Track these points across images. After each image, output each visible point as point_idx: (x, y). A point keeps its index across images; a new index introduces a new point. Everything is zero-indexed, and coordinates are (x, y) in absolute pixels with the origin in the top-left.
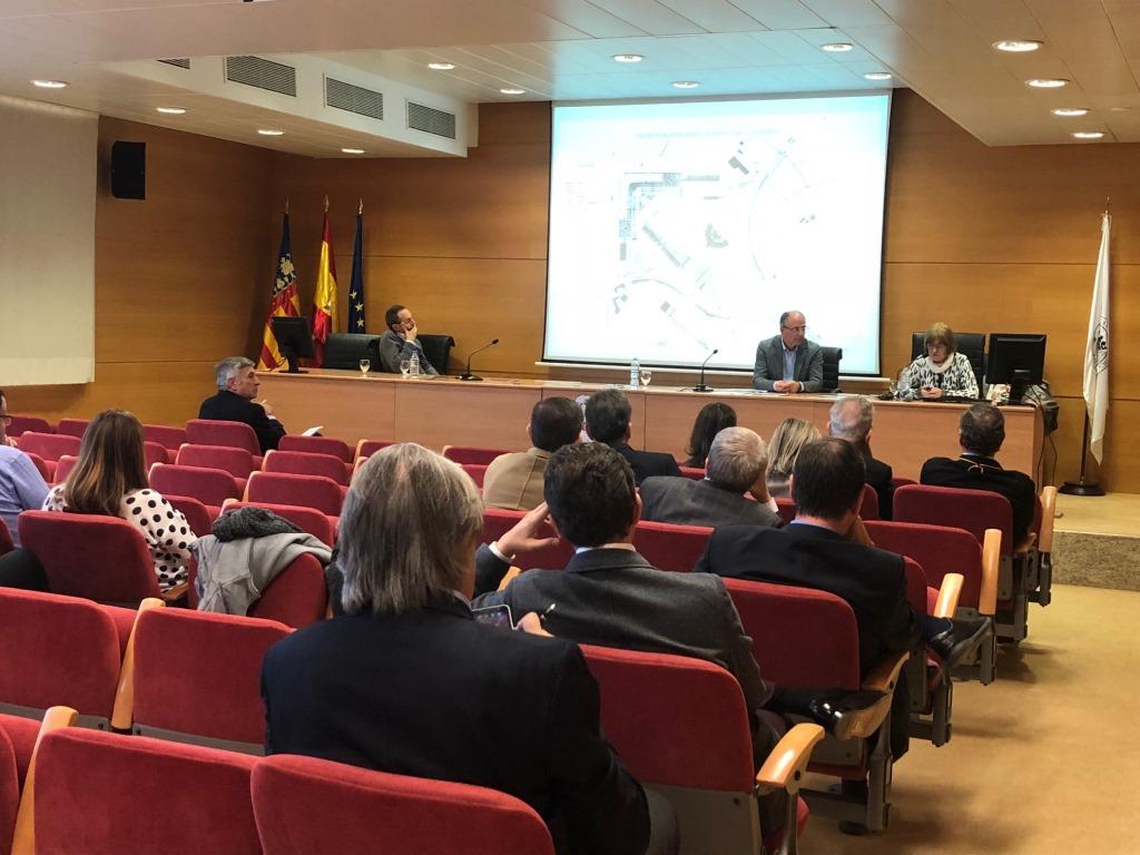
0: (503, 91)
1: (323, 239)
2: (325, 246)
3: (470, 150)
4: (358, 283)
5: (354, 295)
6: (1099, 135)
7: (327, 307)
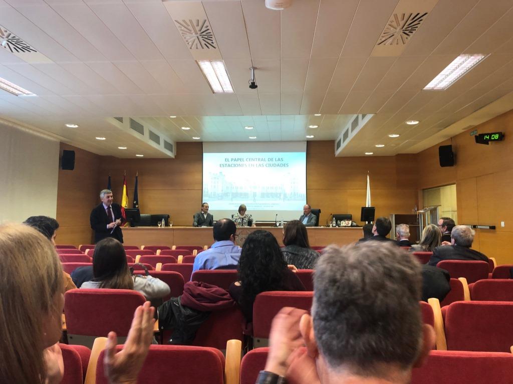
0: (194, 138)
1: (124, 184)
2: (125, 186)
3: (175, 156)
4: (136, 198)
5: (135, 202)
6: (372, 153)
7: (126, 206)
